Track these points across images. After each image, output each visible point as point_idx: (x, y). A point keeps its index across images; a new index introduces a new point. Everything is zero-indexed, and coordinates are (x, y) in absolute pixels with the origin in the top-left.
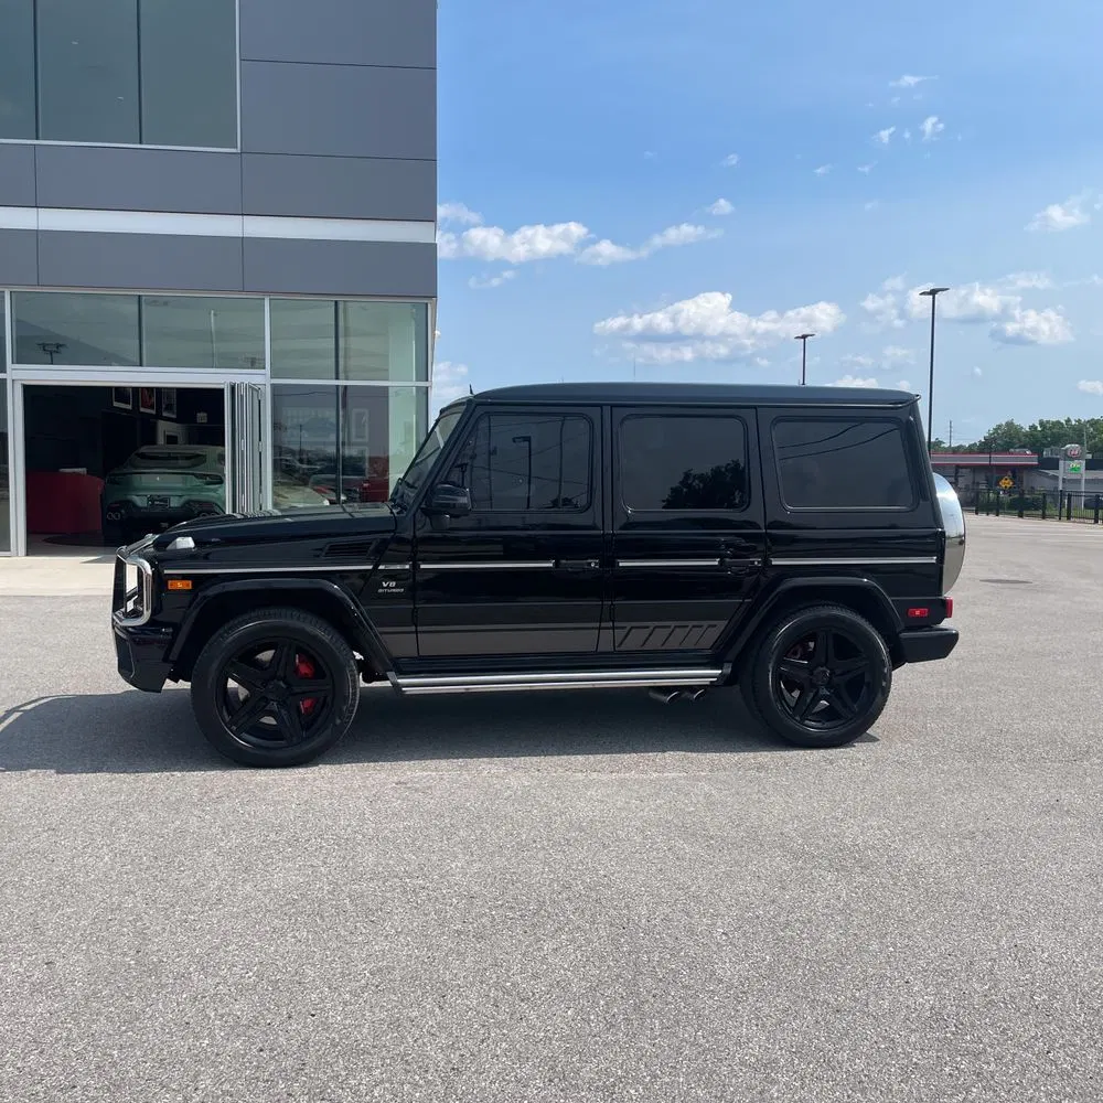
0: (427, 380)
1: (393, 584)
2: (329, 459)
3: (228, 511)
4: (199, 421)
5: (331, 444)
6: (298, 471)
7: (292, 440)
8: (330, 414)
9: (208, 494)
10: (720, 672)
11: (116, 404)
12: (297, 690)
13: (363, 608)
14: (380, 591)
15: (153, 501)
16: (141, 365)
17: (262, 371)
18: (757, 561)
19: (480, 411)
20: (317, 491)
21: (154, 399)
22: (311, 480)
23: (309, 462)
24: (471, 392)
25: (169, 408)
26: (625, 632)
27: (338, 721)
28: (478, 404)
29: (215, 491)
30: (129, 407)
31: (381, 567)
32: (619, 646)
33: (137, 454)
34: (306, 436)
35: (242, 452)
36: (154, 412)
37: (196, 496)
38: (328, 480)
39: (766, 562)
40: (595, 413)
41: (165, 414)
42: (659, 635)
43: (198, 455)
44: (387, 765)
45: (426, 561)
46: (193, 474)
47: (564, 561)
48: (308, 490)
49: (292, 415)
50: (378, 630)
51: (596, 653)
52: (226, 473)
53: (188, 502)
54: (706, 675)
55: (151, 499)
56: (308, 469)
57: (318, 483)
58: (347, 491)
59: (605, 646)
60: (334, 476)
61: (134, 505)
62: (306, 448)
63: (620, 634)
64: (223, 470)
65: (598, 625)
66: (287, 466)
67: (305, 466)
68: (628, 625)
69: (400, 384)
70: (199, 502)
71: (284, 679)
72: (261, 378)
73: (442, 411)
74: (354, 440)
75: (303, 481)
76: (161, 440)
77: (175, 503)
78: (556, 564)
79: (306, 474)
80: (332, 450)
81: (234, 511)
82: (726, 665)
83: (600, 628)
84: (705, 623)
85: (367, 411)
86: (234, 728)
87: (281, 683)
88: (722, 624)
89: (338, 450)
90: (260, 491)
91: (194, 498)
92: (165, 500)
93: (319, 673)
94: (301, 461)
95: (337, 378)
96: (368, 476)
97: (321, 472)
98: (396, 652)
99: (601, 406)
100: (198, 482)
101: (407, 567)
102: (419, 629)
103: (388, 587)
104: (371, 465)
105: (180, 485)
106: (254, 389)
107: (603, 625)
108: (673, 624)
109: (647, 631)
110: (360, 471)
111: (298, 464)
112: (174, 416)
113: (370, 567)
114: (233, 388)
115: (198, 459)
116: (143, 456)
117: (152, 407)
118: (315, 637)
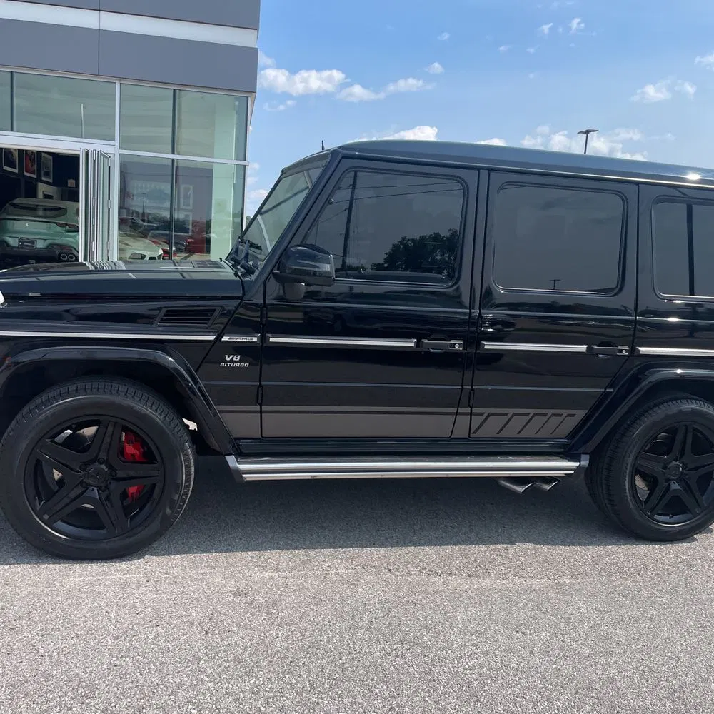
0: (245, 160)
1: (237, 358)
2: (162, 220)
3: (81, 259)
4: (69, 186)
5: (166, 209)
6: (141, 227)
7: (136, 204)
8: (166, 188)
9: (67, 240)
10: (578, 464)
11: (5, 168)
12: (121, 474)
13: (202, 384)
14: (222, 365)
15: (23, 242)
16: (12, 130)
17: (112, 143)
18: (625, 349)
19: (348, 163)
20: (154, 242)
21: (36, 167)
22: (150, 234)
23: (149, 222)
24: (323, 148)
25: (47, 174)
26: (482, 418)
27: (168, 511)
28: (345, 157)
29: (73, 237)
30: (16, 171)
31: (225, 338)
32: (474, 433)
33: (10, 204)
34: (147, 202)
35: (94, 207)
36: (35, 176)
37: (58, 241)
38: (163, 235)
39: (633, 350)
40: (470, 177)
41: (43, 179)
42: (516, 422)
43: (60, 209)
44: (221, 556)
45: (276, 334)
46: (55, 223)
47: (426, 341)
48: (147, 241)
49: (136, 186)
50: (217, 408)
51: (450, 439)
52: (80, 223)
53: (51, 245)
54: (562, 466)
55: (21, 240)
56: (148, 226)
57: (155, 236)
58: (176, 244)
59: (461, 431)
60: (167, 232)
61: (8, 245)
62: (147, 211)
63: (477, 420)
64: (77, 222)
65: (454, 410)
66: (133, 223)
67: (145, 224)
68: (487, 411)
69: (222, 162)
70: (59, 245)
71: (107, 463)
72: (111, 148)
73: (283, 172)
74: (182, 207)
75: (144, 235)
76: (40, 196)
77: (40, 245)
78: (418, 344)
79: (146, 230)
80: (166, 214)
81: (86, 260)
82: (583, 456)
83: (457, 414)
84: (565, 412)
85: (191, 187)
86: (46, 517)
87: (103, 467)
88: (581, 414)
89: (171, 214)
90: (108, 240)
91: (57, 242)
92: (33, 242)
93: (148, 457)
94: (143, 221)
95: (173, 153)
96: (190, 234)
97: (157, 228)
98: (236, 432)
99: (479, 169)
100: (59, 229)
101: (255, 339)
102: (264, 408)
103: (232, 361)
104: (193, 226)
105: (46, 231)
106: (105, 157)
107: (461, 410)
108: (531, 412)
109: (506, 418)
110: (186, 231)
111: (141, 222)
112: (51, 181)
113: (212, 338)
114: (87, 154)
115: (60, 211)
116: (15, 206)
117: (33, 172)
118: (144, 417)
